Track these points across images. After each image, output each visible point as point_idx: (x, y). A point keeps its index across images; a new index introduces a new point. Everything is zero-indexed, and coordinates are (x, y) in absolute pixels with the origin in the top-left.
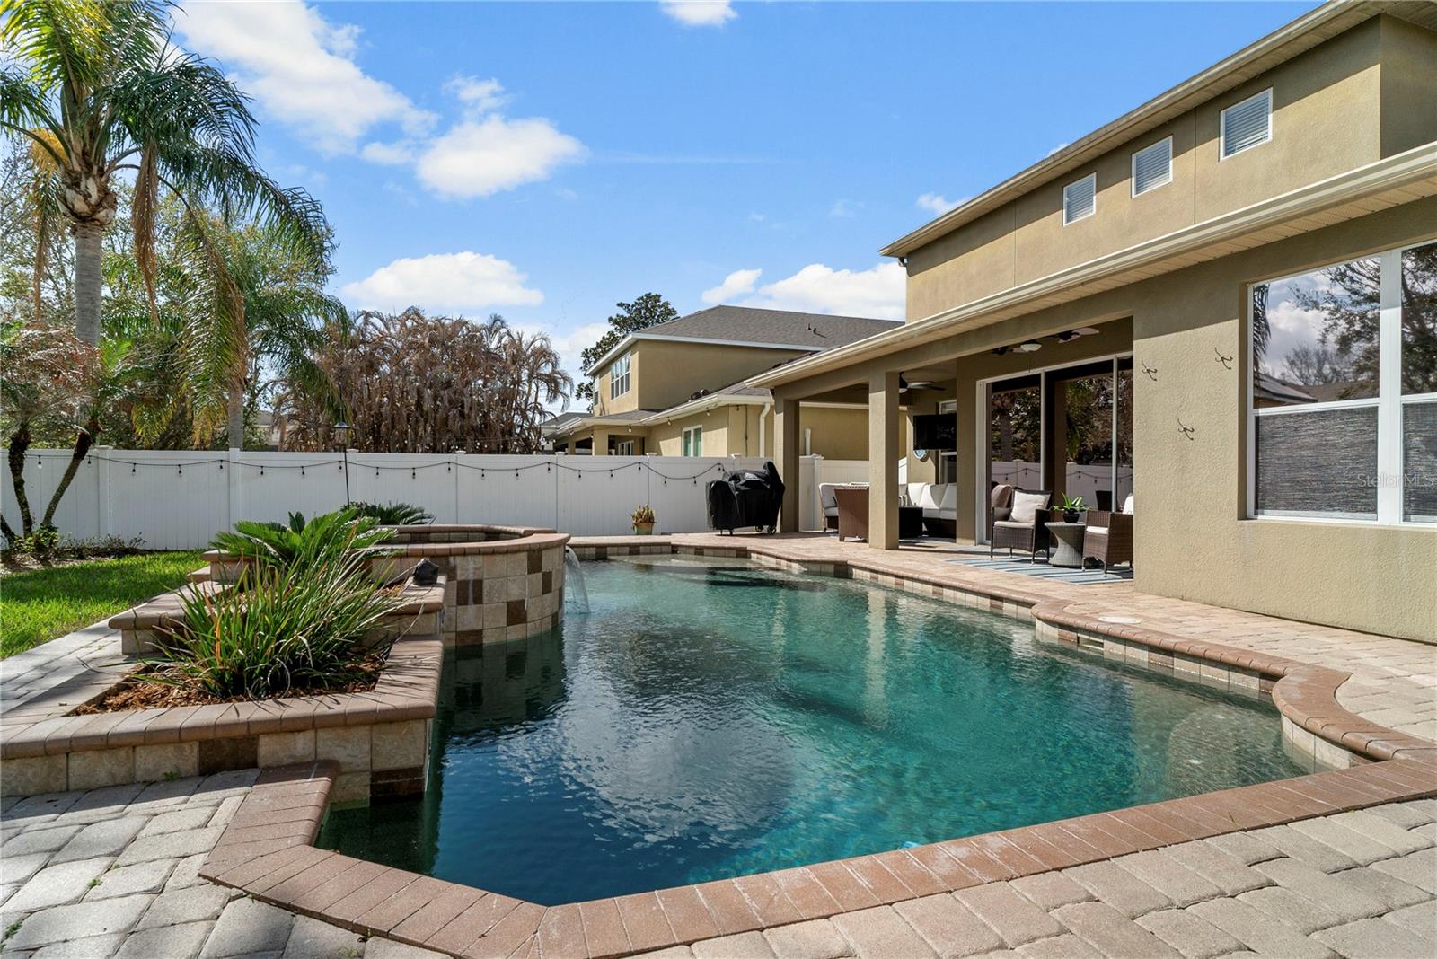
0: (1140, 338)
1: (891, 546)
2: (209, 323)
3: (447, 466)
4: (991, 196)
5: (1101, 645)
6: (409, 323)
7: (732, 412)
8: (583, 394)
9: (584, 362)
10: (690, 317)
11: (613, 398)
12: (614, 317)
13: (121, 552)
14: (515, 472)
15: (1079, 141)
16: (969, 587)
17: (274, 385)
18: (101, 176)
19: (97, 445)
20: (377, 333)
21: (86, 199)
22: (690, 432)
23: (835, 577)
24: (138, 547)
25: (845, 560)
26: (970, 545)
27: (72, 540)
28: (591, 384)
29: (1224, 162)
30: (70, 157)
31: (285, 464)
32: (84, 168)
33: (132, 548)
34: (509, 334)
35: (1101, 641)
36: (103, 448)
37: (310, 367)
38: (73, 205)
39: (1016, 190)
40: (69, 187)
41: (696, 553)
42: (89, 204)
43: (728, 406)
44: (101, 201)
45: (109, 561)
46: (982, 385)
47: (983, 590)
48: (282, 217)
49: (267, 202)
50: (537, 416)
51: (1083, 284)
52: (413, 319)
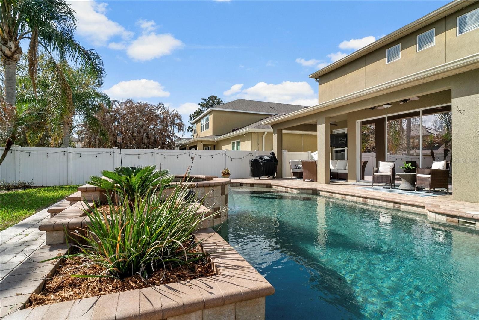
0: (454, 98)
1: (328, 183)
2: (59, 99)
3: (151, 154)
4: (356, 54)
5: (475, 224)
6: (128, 105)
7: (253, 135)
8: (190, 130)
9: (190, 119)
10: (229, 103)
11: (202, 131)
12: (201, 103)
13: (25, 187)
14: (177, 156)
15: (396, 31)
16: (383, 199)
17: (79, 126)
18: (16, 41)
19: (14, 144)
20: (116, 108)
21: (10, 50)
22: (235, 142)
23: (312, 195)
24: (31, 185)
25: (316, 188)
26: (354, 182)
27: (5, 183)
28: (192, 127)
29: (459, 36)
30: (3, 33)
31: (89, 153)
32: (9, 38)
33: (29, 186)
34: (164, 109)
35: (474, 222)
36: (17, 147)
37: (94, 119)
38: (4, 52)
39: (366, 51)
40: (3, 45)
41: (250, 186)
42: (11, 52)
43: (252, 132)
44: (16, 50)
45: (20, 191)
46: (358, 123)
47: (391, 200)
48: (86, 61)
49: (81, 55)
50: (174, 138)
51: (429, 76)
52: (129, 103)
